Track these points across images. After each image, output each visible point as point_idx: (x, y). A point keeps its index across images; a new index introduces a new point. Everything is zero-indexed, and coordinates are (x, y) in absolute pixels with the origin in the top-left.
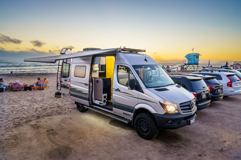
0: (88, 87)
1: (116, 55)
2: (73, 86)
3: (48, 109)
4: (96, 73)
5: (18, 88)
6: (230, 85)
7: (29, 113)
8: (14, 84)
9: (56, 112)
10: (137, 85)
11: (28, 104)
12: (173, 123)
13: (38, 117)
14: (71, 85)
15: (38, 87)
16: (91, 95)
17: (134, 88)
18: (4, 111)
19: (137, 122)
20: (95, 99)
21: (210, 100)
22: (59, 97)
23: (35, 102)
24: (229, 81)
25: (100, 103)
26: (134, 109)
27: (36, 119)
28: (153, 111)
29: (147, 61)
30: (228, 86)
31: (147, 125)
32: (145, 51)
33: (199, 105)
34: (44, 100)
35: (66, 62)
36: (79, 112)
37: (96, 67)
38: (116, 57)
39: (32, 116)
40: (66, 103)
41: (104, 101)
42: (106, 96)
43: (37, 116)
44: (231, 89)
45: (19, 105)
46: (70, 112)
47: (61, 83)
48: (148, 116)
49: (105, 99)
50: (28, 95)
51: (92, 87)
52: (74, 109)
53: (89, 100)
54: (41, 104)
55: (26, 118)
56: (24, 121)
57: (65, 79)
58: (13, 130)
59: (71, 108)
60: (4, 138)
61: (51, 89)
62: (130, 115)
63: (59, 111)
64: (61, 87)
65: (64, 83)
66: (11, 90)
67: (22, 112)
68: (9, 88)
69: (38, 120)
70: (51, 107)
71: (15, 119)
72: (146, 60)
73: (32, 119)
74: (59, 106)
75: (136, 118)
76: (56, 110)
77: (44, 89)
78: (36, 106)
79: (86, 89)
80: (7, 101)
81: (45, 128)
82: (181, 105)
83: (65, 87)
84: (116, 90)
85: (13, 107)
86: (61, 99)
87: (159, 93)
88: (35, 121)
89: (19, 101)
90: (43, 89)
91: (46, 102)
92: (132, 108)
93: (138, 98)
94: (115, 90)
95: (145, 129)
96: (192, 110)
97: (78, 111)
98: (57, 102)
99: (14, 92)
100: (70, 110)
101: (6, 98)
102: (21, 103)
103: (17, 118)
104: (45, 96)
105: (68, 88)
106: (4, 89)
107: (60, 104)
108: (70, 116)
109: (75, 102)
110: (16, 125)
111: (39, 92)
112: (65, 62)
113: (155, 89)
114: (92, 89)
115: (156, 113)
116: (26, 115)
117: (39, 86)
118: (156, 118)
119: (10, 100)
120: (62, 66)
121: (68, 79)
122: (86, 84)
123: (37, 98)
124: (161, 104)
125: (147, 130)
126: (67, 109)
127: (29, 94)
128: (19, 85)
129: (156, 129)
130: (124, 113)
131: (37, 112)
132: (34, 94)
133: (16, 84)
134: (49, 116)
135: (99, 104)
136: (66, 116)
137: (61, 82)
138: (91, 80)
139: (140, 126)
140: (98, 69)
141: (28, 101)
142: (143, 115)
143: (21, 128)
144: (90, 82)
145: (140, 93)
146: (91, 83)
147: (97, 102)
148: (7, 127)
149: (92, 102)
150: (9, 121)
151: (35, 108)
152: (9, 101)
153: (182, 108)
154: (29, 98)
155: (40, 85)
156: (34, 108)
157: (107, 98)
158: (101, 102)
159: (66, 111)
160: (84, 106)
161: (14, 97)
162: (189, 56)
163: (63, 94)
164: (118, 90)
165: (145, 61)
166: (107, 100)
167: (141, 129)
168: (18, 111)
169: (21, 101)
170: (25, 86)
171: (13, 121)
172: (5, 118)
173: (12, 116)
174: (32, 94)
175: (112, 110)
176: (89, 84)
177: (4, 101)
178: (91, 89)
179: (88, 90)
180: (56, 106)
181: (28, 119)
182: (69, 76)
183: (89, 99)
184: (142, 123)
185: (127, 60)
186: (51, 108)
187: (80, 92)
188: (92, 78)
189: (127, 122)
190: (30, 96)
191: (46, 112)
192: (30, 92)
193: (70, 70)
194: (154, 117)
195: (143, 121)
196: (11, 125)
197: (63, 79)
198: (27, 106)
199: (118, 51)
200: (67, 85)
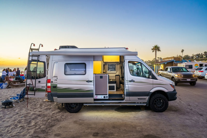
0: (92, 83)
19: (153, 102)
20: (96, 95)
26: (150, 93)
57: (39, 81)
62: (145, 99)
75: (152, 99)
93: (153, 84)
94: (128, 81)
115: (168, 91)
122: (89, 81)
125: (162, 105)
130: (139, 99)
135: (103, 98)
145: (154, 80)
147: (100, 97)
158: (106, 96)
164: (133, 81)
175: (123, 99)
189: (145, 104)
200: (42, 87)
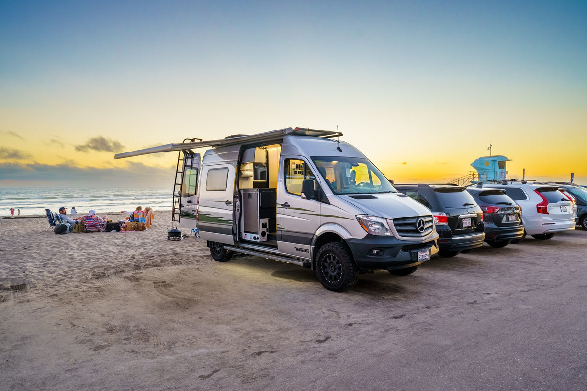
0: (231, 207)
1: (282, 142)
2: (203, 210)
3: (154, 257)
4: (248, 181)
5: (95, 225)
6: (542, 209)
7: (119, 261)
8: (87, 216)
9: (170, 261)
10: (317, 192)
11: (116, 250)
12: (381, 253)
13: (137, 267)
14: (201, 209)
15: (133, 224)
16: (237, 223)
17: (312, 196)
18: (72, 258)
19: (320, 261)
20: (245, 232)
21: (484, 234)
22: (177, 241)
23: (129, 246)
24: (541, 200)
25: (255, 238)
26: (315, 237)
27: (132, 270)
28: (345, 235)
29: (341, 151)
30: (538, 212)
31: (338, 263)
32: (341, 135)
33: (453, 238)
34: (145, 244)
35: (192, 166)
36: (216, 262)
37: (248, 170)
38: (283, 145)
39: (125, 265)
40: (189, 248)
41: (263, 234)
42: (266, 223)
43: (135, 265)
44: (544, 218)
45: (99, 250)
46: (198, 261)
47: (180, 208)
48: (338, 247)
49: (265, 230)
50: (115, 237)
51: (239, 209)
52: (205, 258)
53: (235, 235)
54: (142, 250)
55: (113, 268)
56: (112, 271)
57: (189, 199)
58: (93, 281)
59: (201, 257)
60: (81, 290)
61: (160, 229)
62: (307, 251)
63: (177, 260)
64: (180, 215)
65: (187, 207)
66: (80, 230)
67: (106, 259)
68: (77, 227)
69: (137, 271)
70: (161, 253)
71: (94, 268)
72: (339, 149)
73: (126, 270)
74: (176, 252)
75: (319, 255)
76: (170, 258)
77: (145, 229)
78: (131, 252)
79: (227, 213)
80: (75, 246)
81: (151, 280)
82: (397, 222)
83: (188, 215)
84: (282, 205)
85: (89, 254)
86: (181, 242)
87: (358, 203)
88: (132, 272)
89: (100, 245)
90: (143, 229)
91: (151, 247)
92: (311, 236)
93: (320, 215)
94: (280, 206)
95: (334, 271)
96: (422, 234)
97: (213, 260)
98: (172, 247)
99: (87, 234)
100: (197, 258)
101: (72, 241)
102: (103, 249)
103: (98, 267)
104: (147, 238)
105: (193, 217)
106: (68, 229)
107: (178, 250)
108: (197, 267)
109: (208, 242)
110: (97, 275)
111: (135, 234)
112: (189, 166)
113: (350, 197)
114: (239, 211)
115: (351, 237)
116: (115, 264)
117: (135, 222)
118: (351, 246)
119: (82, 244)
120: (184, 172)
121: (194, 199)
122: (228, 203)
123: (132, 242)
124: (359, 220)
125: (337, 273)
126: (192, 258)
127: (117, 236)
128: (97, 219)
129: (351, 268)
130: (297, 249)
131: (135, 260)
132: (126, 236)
133: (92, 216)
134: (156, 266)
135: (253, 240)
136: (190, 266)
137: (181, 205)
138: (238, 194)
139: (326, 268)
140: (251, 173)
141: (115, 245)
142: (330, 246)
143: (106, 280)
144: (235, 197)
145: (324, 205)
146: (238, 200)
147: (249, 237)
148: (83, 277)
149: (240, 238)
150: (85, 270)
151: (129, 255)
152: (79, 245)
153: (399, 228)
154: (117, 242)
155: (138, 221)
156: (127, 255)
157: (267, 227)
158: (257, 236)
159: (190, 260)
160: (225, 247)
161: (89, 240)
162: (482, 164)
163: (185, 235)
164: (286, 205)
165: (338, 151)
166: (268, 233)
167: (327, 273)
168: (98, 258)
169: (102, 246)
170: (108, 222)
171: (92, 270)
172: (76, 267)
173: (89, 265)
174: (122, 236)
175: (276, 247)
176: (235, 203)
177: (70, 246)
178: (238, 213)
179: (232, 212)
180: (171, 252)
181: (118, 269)
182: (196, 193)
183: (233, 231)
184: (329, 261)
185: (303, 149)
186: (160, 256)
187: (217, 219)
188: (239, 190)
189: (301, 264)
190: (118, 239)
191: (152, 261)
192: (119, 233)
193: (199, 180)
194: (347, 245)
195: (329, 257)
196: (90, 276)
197: (184, 200)
198: (115, 253)
199: (286, 134)
200: (193, 211)
